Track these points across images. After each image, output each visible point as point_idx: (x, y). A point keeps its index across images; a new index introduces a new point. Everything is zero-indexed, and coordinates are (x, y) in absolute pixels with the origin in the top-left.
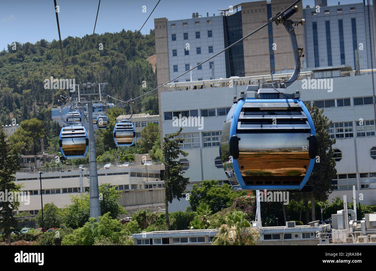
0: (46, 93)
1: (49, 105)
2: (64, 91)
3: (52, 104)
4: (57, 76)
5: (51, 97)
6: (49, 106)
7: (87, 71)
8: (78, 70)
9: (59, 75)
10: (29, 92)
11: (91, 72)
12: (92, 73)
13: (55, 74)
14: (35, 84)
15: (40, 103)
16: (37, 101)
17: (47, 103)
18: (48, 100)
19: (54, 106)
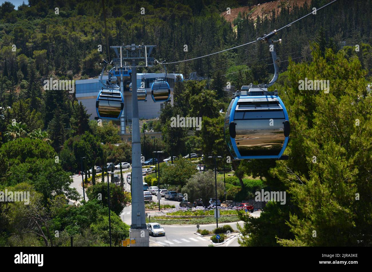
0: (70, 56)
1: (75, 75)
2: (99, 54)
3: (80, 75)
4: (89, 32)
5: (78, 63)
6: (75, 77)
7: (135, 25)
8: (122, 23)
9: (93, 31)
10: (44, 54)
11: (142, 26)
12: (144, 28)
13: (87, 29)
14: (54, 42)
15: (60, 72)
16: (56, 69)
17: (72, 73)
18: (73, 67)
19: (83, 77)
